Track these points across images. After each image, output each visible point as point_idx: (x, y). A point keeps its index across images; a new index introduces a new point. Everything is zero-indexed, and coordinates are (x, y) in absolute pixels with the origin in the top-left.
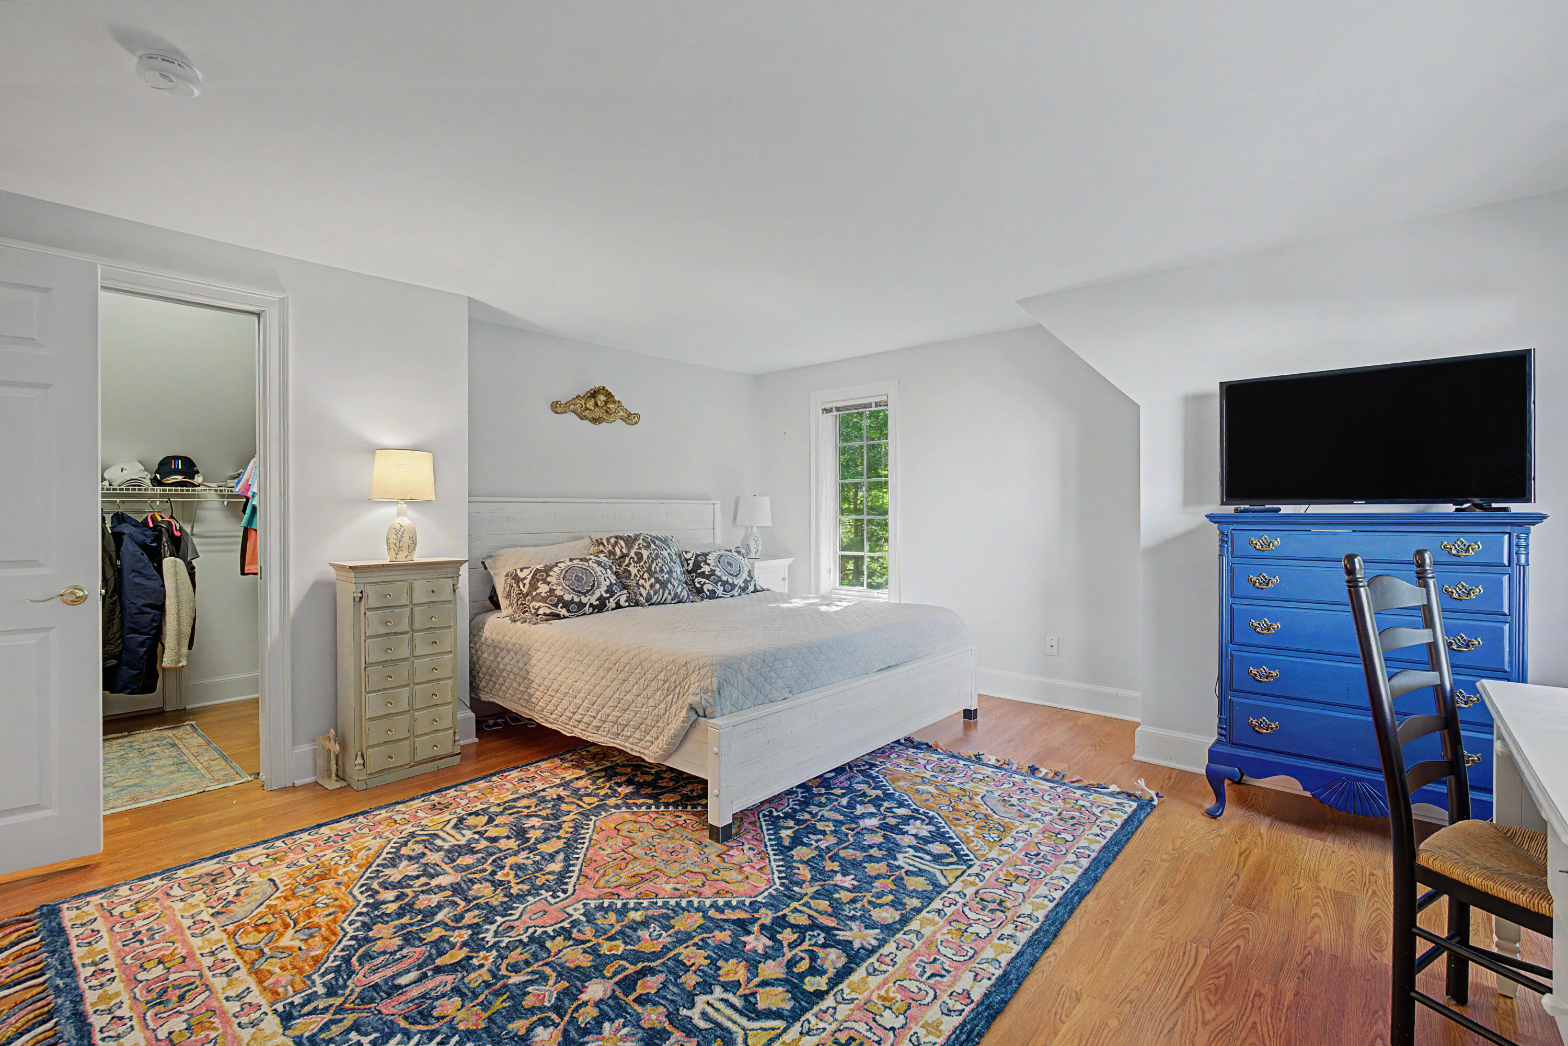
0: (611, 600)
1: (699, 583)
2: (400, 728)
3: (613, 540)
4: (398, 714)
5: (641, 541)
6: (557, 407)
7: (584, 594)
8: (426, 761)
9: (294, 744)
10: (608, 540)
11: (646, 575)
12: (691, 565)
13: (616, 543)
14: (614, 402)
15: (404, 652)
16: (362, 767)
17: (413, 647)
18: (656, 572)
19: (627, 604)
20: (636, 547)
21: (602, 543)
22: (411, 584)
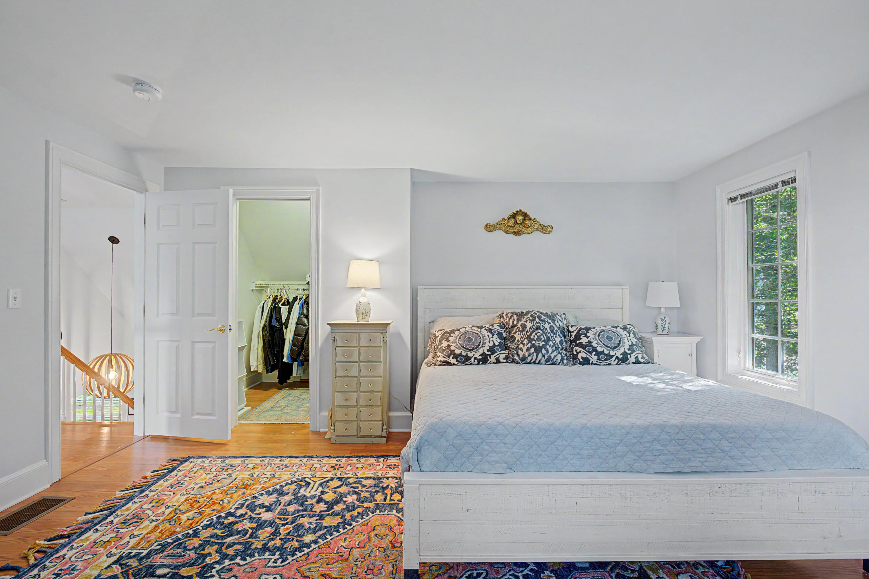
0: (492, 356)
1: (576, 351)
2: (352, 414)
3: (509, 315)
4: (351, 406)
5: (529, 316)
6: (489, 228)
7: (471, 351)
8: (364, 437)
9: (320, 410)
10: (507, 314)
11: (526, 341)
12: (573, 337)
13: (511, 317)
14: (530, 219)
15: (354, 372)
16: (333, 431)
17: (359, 371)
18: (533, 340)
19: (505, 361)
20: (524, 320)
21: (503, 316)
22: (359, 335)
